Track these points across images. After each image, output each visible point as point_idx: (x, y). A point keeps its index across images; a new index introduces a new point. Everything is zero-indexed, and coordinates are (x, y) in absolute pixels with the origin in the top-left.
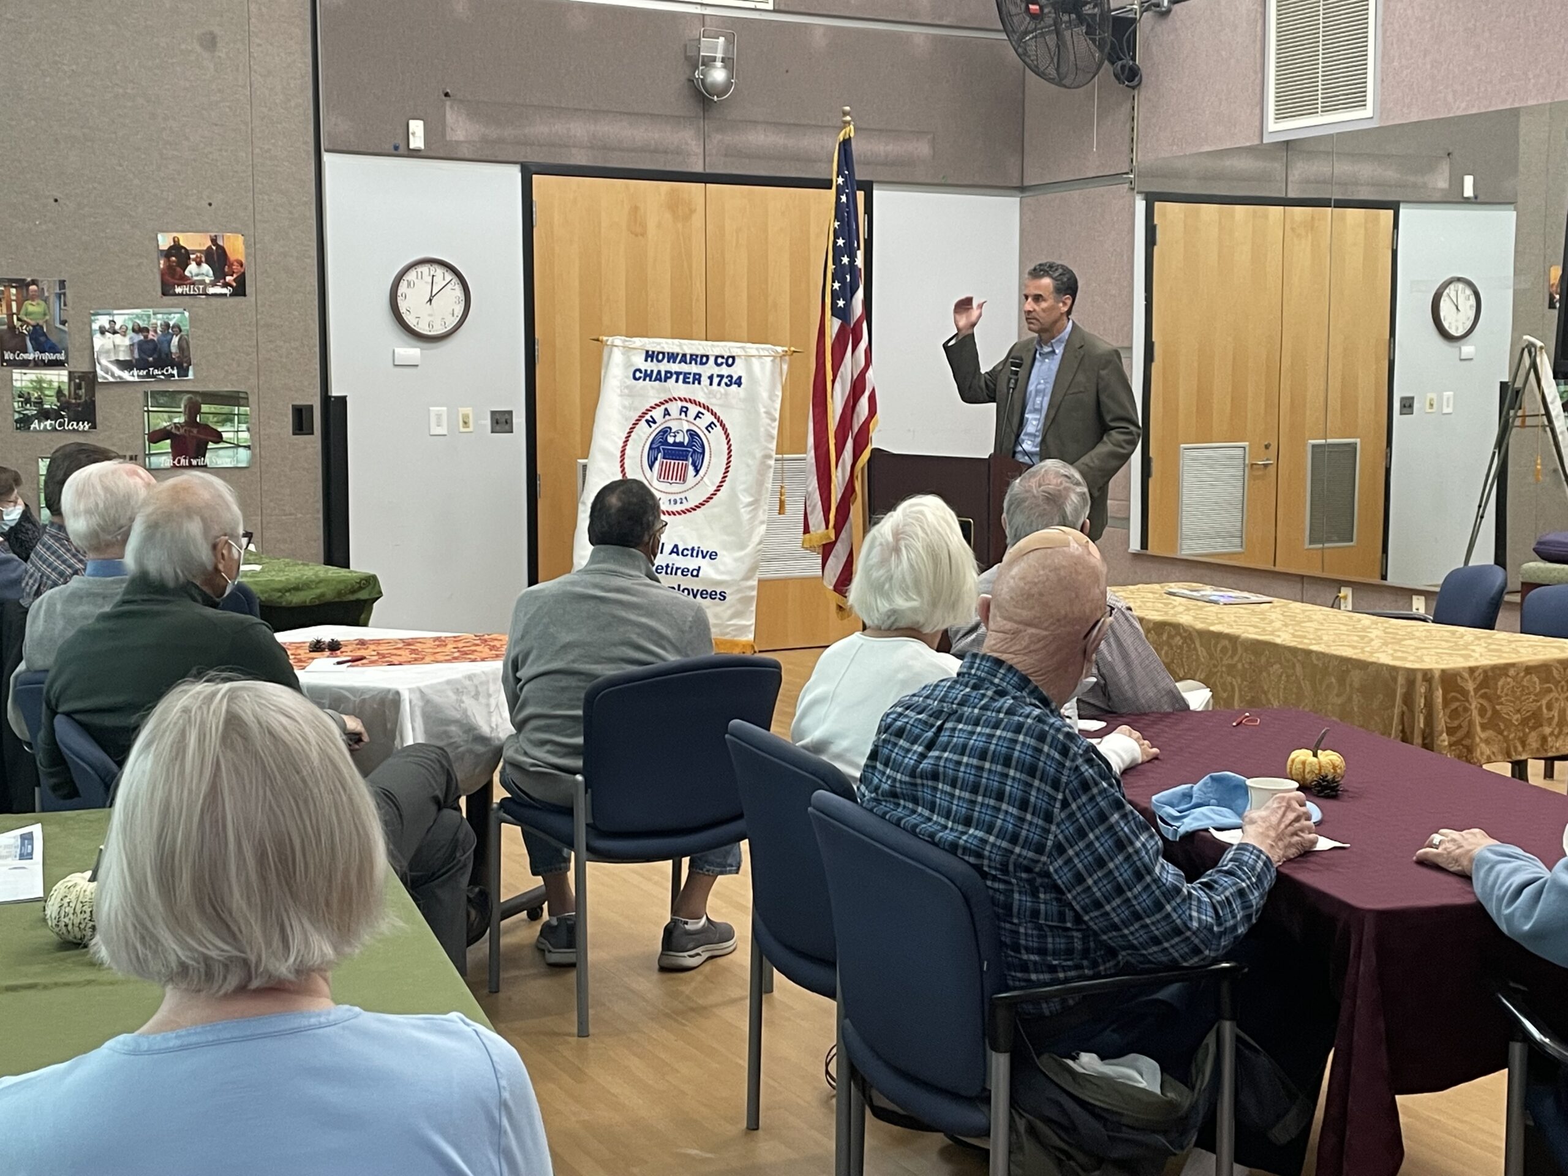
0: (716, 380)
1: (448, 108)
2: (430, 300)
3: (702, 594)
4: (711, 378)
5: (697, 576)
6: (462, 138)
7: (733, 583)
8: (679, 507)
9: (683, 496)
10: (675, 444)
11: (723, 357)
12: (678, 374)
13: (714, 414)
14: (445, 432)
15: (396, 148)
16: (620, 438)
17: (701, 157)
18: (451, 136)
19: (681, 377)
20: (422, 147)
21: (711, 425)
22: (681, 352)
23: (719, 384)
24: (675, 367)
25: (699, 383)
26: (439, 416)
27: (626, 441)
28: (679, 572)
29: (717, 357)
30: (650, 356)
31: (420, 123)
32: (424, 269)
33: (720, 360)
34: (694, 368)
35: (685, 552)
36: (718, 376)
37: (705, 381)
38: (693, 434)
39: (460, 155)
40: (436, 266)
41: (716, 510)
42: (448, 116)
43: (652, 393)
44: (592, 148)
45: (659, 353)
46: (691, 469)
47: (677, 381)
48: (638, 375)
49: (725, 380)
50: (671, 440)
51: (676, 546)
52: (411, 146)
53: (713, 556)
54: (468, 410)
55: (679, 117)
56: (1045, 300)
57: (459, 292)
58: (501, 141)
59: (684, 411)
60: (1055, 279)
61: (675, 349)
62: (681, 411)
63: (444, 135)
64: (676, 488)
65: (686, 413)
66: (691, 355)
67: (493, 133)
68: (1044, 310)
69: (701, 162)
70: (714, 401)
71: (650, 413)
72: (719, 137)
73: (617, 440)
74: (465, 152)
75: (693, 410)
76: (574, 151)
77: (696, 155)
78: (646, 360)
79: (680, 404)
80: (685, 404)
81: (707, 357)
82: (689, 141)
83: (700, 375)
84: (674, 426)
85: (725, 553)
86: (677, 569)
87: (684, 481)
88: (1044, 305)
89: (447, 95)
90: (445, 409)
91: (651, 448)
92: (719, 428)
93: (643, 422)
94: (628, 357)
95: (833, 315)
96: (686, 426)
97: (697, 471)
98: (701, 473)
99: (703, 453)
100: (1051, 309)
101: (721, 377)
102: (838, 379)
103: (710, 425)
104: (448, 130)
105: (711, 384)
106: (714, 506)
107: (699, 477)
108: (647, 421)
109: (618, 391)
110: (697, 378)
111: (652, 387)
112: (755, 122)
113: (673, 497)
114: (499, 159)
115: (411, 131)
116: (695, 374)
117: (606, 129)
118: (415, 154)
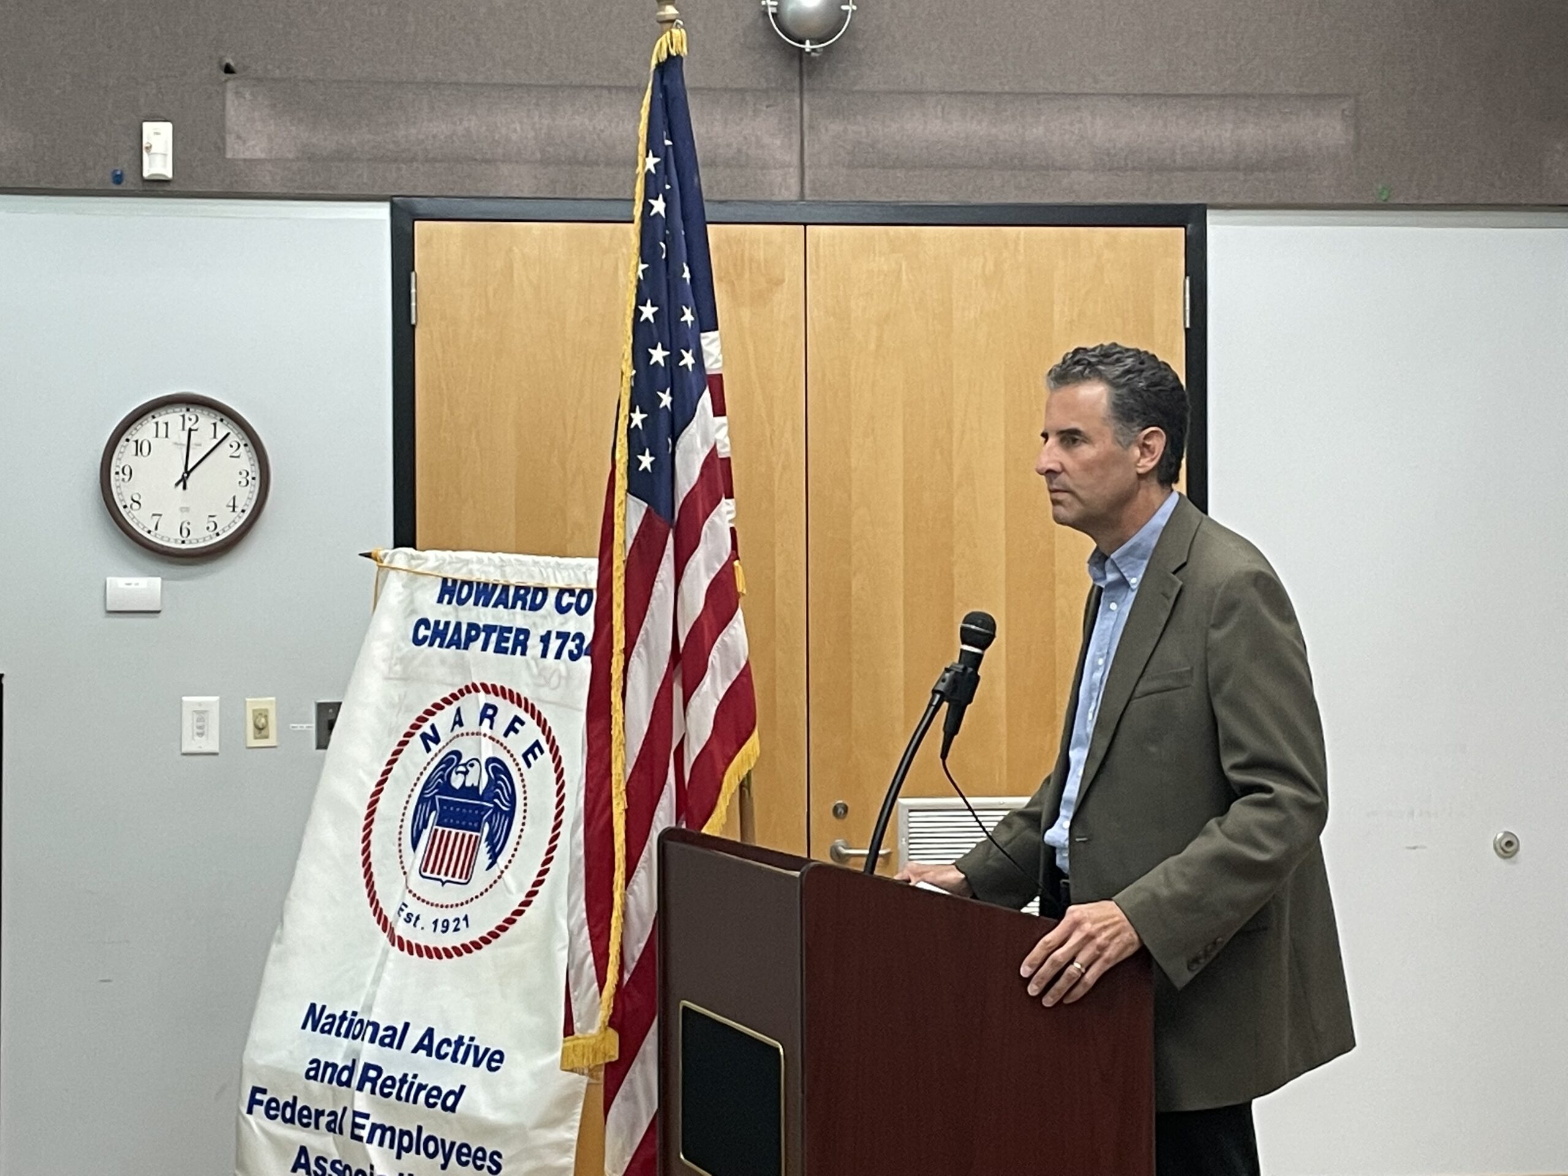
0: (554, 644)
1: (230, 96)
2: (184, 480)
3: (459, 1154)
4: (545, 639)
5: (453, 1109)
6: (260, 155)
7: (518, 1133)
8: (451, 940)
9: (460, 913)
10: (465, 791)
11: (572, 592)
12: (489, 629)
13: (542, 723)
14: (215, 748)
15: (118, 179)
16: (371, 774)
17: (794, 172)
18: (236, 150)
19: (494, 637)
20: (169, 174)
21: (533, 749)
22: (502, 581)
23: (558, 656)
24: (486, 615)
25: (523, 653)
26: (201, 715)
27: (382, 782)
28: (423, 1095)
29: (562, 592)
30: (450, 590)
31: (166, 128)
32: (173, 417)
33: (566, 599)
34: (516, 618)
35: (445, 1049)
36: (559, 635)
37: (534, 645)
38: (497, 768)
39: (256, 189)
40: (196, 411)
41: (517, 950)
42: (231, 111)
43: (440, 672)
44: (545, 162)
45: (464, 583)
46: (484, 848)
47: (484, 648)
48: (422, 632)
49: (571, 645)
50: (457, 782)
51: (430, 1032)
52: (146, 174)
53: (494, 1060)
54: (267, 702)
55: (741, 91)
56: (1087, 440)
57: (246, 461)
58: (344, 156)
59: (488, 713)
60: (1113, 383)
61: (492, 576)
62: (483, 716)
63: (221, 149)
64: (453, 893)
65: (491, 718)
66: (518, 588)
67: (325, 140)
68: (1088, 467)
69: (794, 182)
70: (545, 693)
71: (432, 720)
72: (836, 127)
73: (365, 778)
74: (265, 180)
75: (507, 711)
76: (505, 169)
77: (784, 165)
78: (440, 600)
79: (483, 698)
80: (492, 699)
81: (545, 591)
82: (766, 140)
83: (526, 633)
84: (467, 749)
85: (520, 1057)
86: (421, 1087)
87: (468, 877)
88: (1087, 452)
89: (228, 70)
90: (216, 698)
91: (422, 800)
92: (548, 756)
93: (416, 741)
94: (412, 594)
95: (631, 490)
96: (488, 750)
97: (494, 856)
98: (502, 861)
99: (511, 815)
100: (1104, 463)
101: (563, 636)
102: (639, 647)
103: (531, 750)
104: (230, 139)
105: (544, 655)
106: (518, 941)
107: (496, 870)
108: (424, 737)
109: (383, 667)
110: (522, 639)
111: (443, 662)
112: (918, 95)
113: (441, 915)
114: (342, 191)
115: (145, 144)
116: (520, 631)
117: (578, 120)
118: (156, 188)
